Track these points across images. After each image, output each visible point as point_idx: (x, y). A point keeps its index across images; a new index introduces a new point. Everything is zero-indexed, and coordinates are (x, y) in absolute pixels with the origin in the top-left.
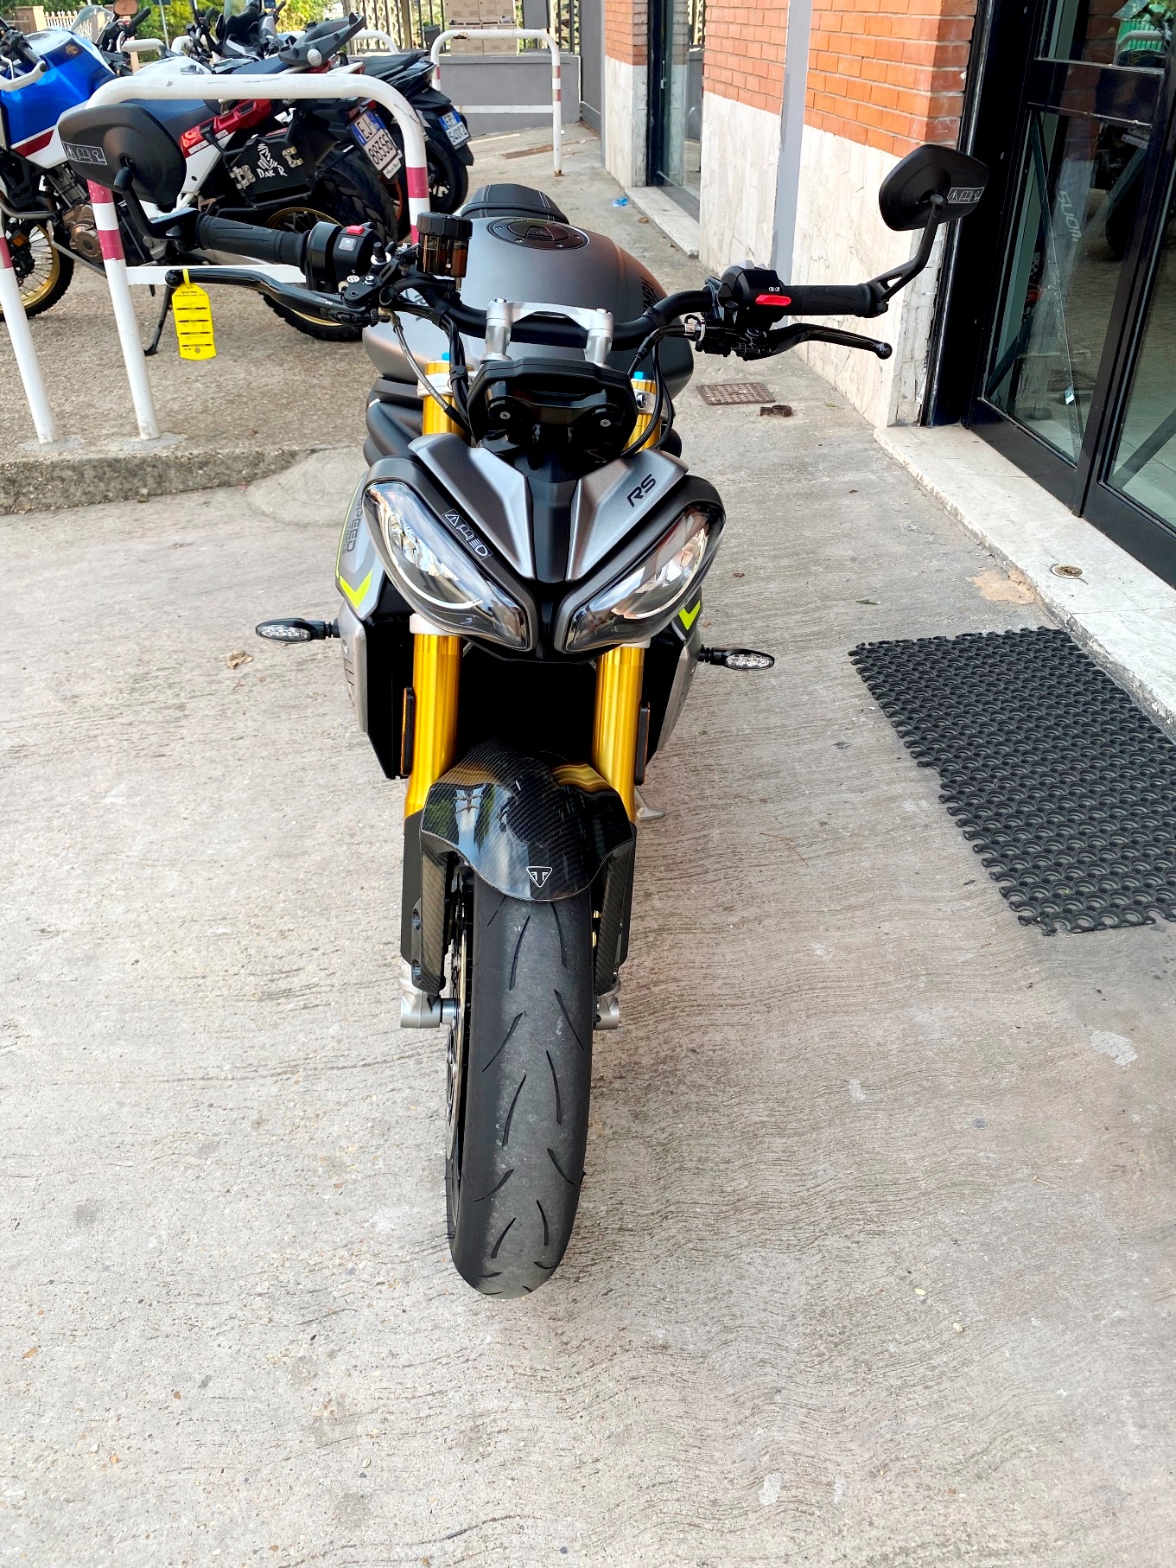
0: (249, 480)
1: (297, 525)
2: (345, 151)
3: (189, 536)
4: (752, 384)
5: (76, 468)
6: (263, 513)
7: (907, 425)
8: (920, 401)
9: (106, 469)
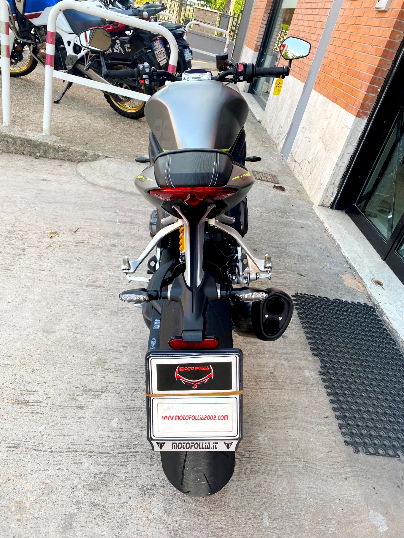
0: (79, 161)
1: (92, 184)
2: (148, 51)
3: (50, 177)
4: (272, 175)
5: (15, 139)
6: (81, 176)
7: (325, 207)
8: (333, 199)
9: (26, 142)
